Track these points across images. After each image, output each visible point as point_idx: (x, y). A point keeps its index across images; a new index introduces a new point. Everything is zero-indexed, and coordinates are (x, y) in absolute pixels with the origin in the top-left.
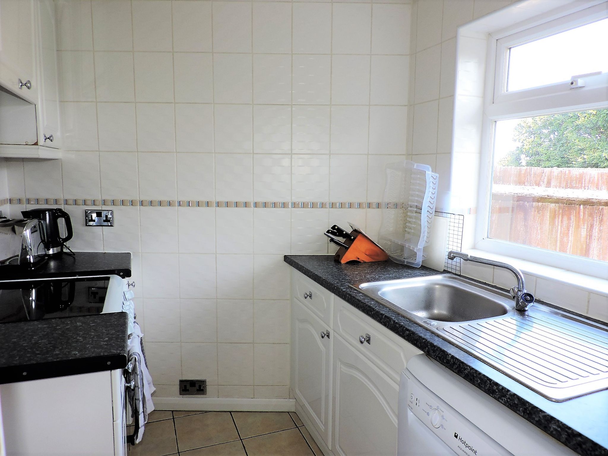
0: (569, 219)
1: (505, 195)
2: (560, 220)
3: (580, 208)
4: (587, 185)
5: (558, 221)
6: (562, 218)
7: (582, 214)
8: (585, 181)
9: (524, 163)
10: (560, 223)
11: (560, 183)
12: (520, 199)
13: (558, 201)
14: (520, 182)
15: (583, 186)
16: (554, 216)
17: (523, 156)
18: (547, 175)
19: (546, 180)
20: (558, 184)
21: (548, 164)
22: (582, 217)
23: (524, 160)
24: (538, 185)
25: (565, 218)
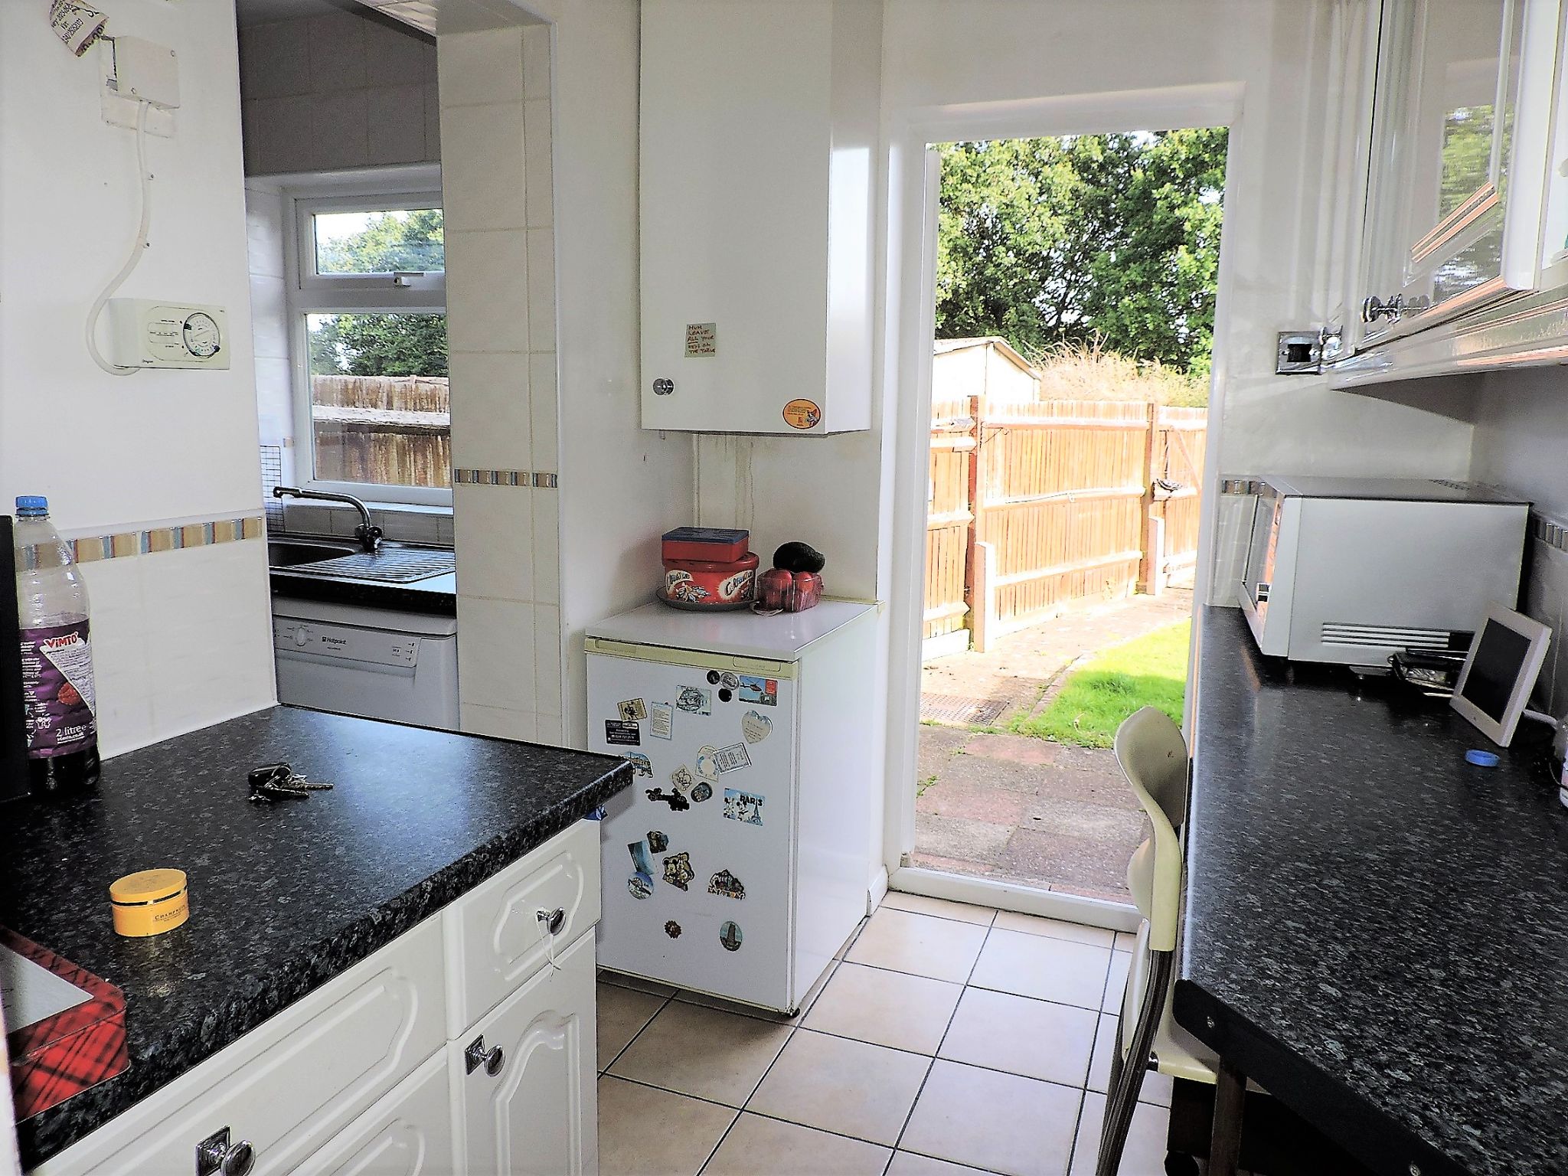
0: (425, 456)
1: (327, 422)
2: (412, 458)
3: (437, 439)
4: (442, 405)
5: (410, 459)
6: (415, 455)
7: (441, 449)
8: (439, 401)
9: (345, 365)
10: (413, 463)
11: (406, 403)
12: (353, 428)
13: (406, 430)
14: (349, 401)
15: (438, 407)
16: (402, 453)
17: (340, 347)
18: (385, 390)
19: (385, 399)
20: (403, 406)
21: (398, 367)
22: (441, 454)
23: (345, 357)
24: (375, 406)
25: (419, 457)
